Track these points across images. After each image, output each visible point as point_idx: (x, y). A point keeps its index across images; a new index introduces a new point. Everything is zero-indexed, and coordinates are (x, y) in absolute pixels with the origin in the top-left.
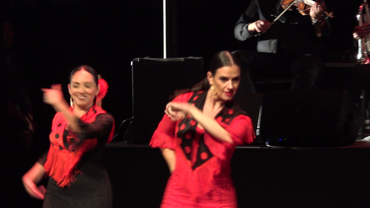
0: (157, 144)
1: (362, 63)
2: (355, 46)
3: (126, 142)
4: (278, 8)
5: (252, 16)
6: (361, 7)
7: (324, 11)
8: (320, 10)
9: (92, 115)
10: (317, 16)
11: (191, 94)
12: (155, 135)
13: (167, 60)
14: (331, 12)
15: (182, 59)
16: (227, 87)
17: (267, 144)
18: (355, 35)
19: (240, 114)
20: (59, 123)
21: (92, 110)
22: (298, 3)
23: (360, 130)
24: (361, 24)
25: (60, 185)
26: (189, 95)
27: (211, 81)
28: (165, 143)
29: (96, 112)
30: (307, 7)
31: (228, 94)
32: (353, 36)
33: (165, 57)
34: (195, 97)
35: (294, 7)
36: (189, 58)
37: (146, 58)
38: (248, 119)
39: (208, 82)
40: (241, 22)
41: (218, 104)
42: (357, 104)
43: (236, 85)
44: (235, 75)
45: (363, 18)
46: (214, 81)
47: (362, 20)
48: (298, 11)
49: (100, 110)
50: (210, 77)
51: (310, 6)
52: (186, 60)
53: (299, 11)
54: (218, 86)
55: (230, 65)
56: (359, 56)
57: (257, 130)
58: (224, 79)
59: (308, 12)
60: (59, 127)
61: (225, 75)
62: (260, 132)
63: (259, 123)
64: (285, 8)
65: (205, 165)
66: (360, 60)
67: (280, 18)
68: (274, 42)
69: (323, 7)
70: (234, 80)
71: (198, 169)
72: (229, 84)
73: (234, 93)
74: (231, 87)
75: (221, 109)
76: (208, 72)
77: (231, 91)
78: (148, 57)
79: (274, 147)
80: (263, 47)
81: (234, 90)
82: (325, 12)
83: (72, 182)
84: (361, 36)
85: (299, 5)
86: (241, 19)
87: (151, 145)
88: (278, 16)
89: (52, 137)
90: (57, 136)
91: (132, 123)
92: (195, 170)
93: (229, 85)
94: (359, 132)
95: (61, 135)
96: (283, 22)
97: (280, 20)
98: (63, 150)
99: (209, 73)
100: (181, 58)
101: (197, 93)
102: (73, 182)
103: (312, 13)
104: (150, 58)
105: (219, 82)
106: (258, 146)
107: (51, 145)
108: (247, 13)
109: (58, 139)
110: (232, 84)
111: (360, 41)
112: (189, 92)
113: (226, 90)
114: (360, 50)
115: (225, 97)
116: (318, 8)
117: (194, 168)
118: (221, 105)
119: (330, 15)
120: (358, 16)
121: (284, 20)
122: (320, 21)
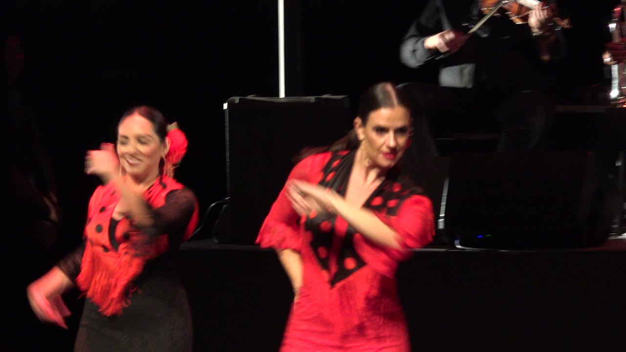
0: (269, 242)
1: (619, 106)
2: (608, 77)
3: (216, 241)
4: (475, 12)
5: (431, 25)
6: (618, 9)
7: (554, 16)
8: (547, 14)
9: (160, 192)
10: (543, 25)
11: (329, 156)
12: (266, 226)
13: (286, 100)
14: (568, 18)
15: (312, 99)
16: (386, 144)
17: (457, 245)
18: (607, 58)
19: (413, 193)
20: (102, 206)
21: (159, 184)
22: (509, 4)
23: (616, 220)
24: (617, 40)
25: (105, 313)
26: (325, 157)
27: (360, 133)
28: (284, 239)
29: (165, 187)
30: (523, 11)
31: (389, 156)
32: (602, 60)
33: (282, 94)
34: (335, 161)
35: (502, 11)
36: (325, 96)
37: (251, 97)
38: (426, 201)
39: (356, 136)
40: (413, 36)
41: (373, 174)
42: (611, 177)
43: (402, 140)
44: (400, 124)
45: (619, 28)
46: (365, 133)
47: (620, 31)
48: (508, 17)
49: (172, 184)
50: (360, 126)
51: (529, 9)
52: (319, 101)
53: (511, 17)
54: (371, 142)
55: (391, 105)
56: (614, 93)
57: (440, 220)
58: (381, 130)
59: (526, 18)
60: (102, 214)
61: (382, 123)
62: (446, 222)
63: (443, 208)
64: (487, 12)
65: (351, 278)
66: (615, 100)
67: (480, 28)
68: (468, 68)
69: (553, 11)
70: (399, 131)
71: (339, 285)
72: (389, 138)
73: (400, 155)
74: (392, 143)
75: (378, 183)
76: (355, 118)
77: (393, 151)
78: (252, 95)
79: (468, 249)
80: (449, 77)
81: (398, 148)
82: (556, 19)
83: (125, 308)
84: (617, 59)
85: (511, 7)
86: (412, 31)
87: (259, 244)
88: (475, 24)
89: (90, 230)
90: (99, 229)
91: (226, 208)
92: (334, 287)
93: (389, 140)
94: (614, 224)
95: (106, 226)
96: (485, 35)
97: (480, 32)
98: (110, 253)
99: (358, 121)
100: (310, 97)
101: (338, 154)
102: (127, 306)
103: (533, 21)
104: (257, 96)
105: (373, 135)
106: (441, 248)
107: (88, 244)
108: (423, 20)
109: (100, 234)
110: (395, 139)
111: (615, 68)
112: (326, 151)
113: (385, 149)
114: (615, 83)
115: (384, 162)
116: (545, 12)
117: (333, 282)
118: (379, 176)
119: (565, 23)
120: (612, 26)
121: (485, 33)
122: (548, 34)
